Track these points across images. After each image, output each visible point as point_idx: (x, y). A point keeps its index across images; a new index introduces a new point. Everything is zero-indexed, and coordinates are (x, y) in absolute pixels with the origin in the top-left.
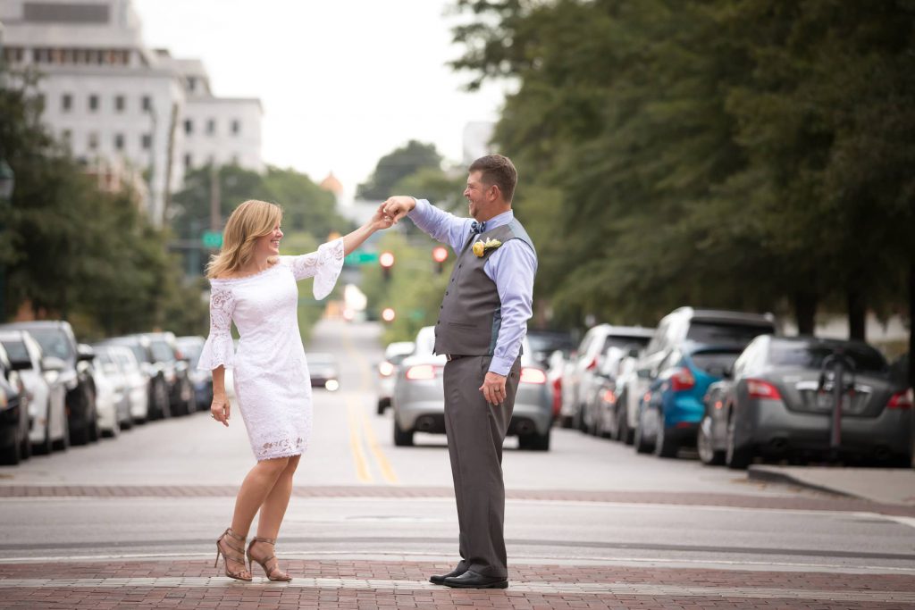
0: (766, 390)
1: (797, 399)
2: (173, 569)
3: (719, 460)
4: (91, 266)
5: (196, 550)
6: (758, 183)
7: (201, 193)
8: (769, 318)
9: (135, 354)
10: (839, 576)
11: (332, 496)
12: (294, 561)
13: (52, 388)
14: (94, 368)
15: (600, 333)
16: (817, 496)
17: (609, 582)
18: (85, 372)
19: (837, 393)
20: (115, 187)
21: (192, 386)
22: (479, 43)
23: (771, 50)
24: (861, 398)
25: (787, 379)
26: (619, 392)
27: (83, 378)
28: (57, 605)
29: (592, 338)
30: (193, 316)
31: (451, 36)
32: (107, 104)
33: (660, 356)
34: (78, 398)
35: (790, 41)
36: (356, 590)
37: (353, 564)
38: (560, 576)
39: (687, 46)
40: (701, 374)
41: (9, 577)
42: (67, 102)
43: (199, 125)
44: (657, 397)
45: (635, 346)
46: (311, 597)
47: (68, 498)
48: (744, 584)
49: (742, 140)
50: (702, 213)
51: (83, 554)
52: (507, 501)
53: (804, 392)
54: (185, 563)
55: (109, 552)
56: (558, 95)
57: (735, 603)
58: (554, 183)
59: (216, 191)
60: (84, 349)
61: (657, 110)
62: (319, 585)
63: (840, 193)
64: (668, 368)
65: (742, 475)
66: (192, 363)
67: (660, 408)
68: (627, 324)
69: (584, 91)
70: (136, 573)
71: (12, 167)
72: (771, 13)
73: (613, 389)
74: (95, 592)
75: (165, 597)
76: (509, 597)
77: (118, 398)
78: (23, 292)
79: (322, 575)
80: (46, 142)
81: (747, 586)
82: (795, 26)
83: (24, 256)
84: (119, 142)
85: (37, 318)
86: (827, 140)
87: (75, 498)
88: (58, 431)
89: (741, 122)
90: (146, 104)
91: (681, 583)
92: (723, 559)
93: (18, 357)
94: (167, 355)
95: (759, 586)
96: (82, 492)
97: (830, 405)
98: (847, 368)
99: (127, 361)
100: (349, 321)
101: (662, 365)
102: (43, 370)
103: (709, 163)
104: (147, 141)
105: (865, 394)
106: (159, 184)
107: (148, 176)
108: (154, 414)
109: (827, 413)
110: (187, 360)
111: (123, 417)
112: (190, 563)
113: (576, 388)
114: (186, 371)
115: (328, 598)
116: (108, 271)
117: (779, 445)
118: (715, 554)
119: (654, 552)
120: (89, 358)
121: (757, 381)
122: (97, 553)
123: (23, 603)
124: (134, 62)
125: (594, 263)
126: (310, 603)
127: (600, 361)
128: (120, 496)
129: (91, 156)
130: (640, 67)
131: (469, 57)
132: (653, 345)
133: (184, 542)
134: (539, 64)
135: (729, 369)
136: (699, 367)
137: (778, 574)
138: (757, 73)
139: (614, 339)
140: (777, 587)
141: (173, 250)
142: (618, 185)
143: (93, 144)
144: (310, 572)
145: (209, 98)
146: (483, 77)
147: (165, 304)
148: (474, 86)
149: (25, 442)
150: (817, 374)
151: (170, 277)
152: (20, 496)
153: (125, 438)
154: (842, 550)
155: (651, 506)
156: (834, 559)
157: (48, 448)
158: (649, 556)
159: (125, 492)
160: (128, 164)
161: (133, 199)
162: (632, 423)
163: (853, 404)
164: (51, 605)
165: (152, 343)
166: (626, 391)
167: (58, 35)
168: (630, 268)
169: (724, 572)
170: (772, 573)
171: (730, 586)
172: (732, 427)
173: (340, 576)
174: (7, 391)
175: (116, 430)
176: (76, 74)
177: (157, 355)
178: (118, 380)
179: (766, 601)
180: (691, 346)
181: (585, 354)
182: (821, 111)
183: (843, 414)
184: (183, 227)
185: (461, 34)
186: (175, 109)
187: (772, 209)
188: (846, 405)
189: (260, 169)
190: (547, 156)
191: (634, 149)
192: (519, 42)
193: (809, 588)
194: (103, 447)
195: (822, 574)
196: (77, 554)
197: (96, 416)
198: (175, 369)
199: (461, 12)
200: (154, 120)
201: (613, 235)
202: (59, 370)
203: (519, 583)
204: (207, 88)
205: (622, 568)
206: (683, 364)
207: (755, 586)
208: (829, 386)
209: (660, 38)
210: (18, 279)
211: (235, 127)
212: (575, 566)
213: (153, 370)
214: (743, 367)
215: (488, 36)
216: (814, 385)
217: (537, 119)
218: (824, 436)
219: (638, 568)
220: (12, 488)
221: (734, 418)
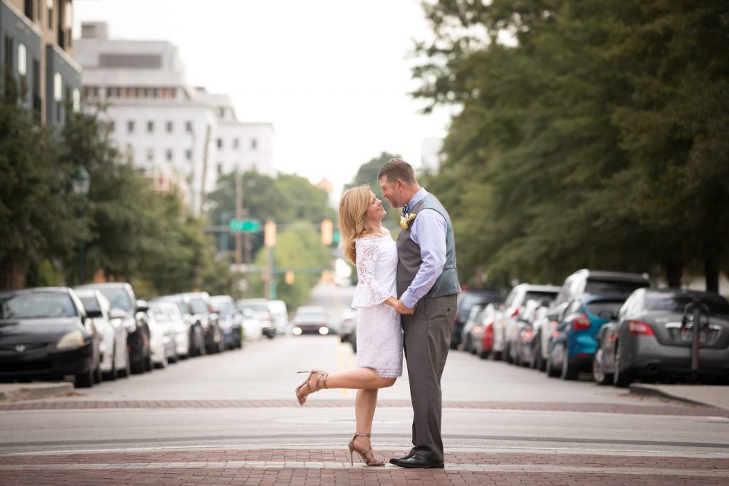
0: (642, 328)
1: (666, 335)
2: (200, 456)
3: (608, 381)
4: (146, 243)
5: (218, 443)
6: (637, 177)
7: (229, 192)
8: (645, 276)
9: (179, 307)
10: (694, 459)
11: (320, 406)
12: (290, 450)
13: (117, 332)
14: (148, 317)
15: (521, 290)
16: (681, 406)
17: (523, 464)
18: (142, 320)
19: (695, 330)
20: (165, 188)
21: (221, 331)
22: (431, 79)
23: (646, 79)
24: (714, 333)
25: (658, 320)
26: (535, 333)
27: (140, 324)
28: (113, 481)
29: (516, 294)
30: (223, 281)
31: (411, 74)
32: (160, 127)
33: (565, 305)
34: (136, 339)
35: (660, 72)
36: (334, 470)
37: (333, 452)
38: (486, 460)
39: (584, 78)
40: (595, 317)
41: (79, 462)
42: (131, 126)
43: (228, 142)
44: (563, 335)
45: (546, 299)
46: (300, 474)
47: (126, 409)
48: (623, 465)
49: (624, 146)
50: (596, 200)
51: (135, 447)
52: (443, 410)
53: (671, 329)
54: (209, 452)
55: (154, 445)
56: (490, 115)
57: (615, 478)
58: (487, 180)
59: (240, 190)
60: (141, 303)
61: (563, 126)
62: (307, 466)
63: (697, 183)
64: (570, 314)
65: (626, 391)
66: (222, 315)
67: (565, 343)
68: (542, 283)
69: (509, 112)
70: (173, 459)
71: (88, 171)
72: (645, 52)
73: (531, 330)
74: (142, 472)
75: (193, 475)
76: (447, 474)
77: (167, 340)
78: (97, 263)
79: (310, 459)
80: (113, 153)
81: (625, 466)
82: (664, 63)
83: (97, 235)
84: (169, 156)
85: (107, 280)
86: (687, 144)
87: (131, 409)
88: (122, 363)
89: (624, 132)
90: (189, 127)
91: (576, 464)
92: (607, 448)
93: (92, 308)
94: (204, 308)
95: (634, 466)
96: (137, 405)
97: (691, 339)
98: (703, 312)
99: (174, 313)
100: (338, 285)
101: (566, 312)
102: (111, 318)
103: (601, 164)
104: (189, 154)
105: (717, 331)
106: (197, 185)
107: (189, 180)
108: (194, 352)
109: (689, 345)
110: (218, 313)
111: (170, 354)
112: (213, 452)
113: (504, 330)
114: (217, 321)
115: (313, 475)
116: (160, 247)
117: (653, 369)
118: (603, 445)
119: (557, 443)
120: (144, 310)
121: (636, 322)
122: (146, 446)
123: (87, 480)
124: (180, 95)
125: (517, 241)
126: (300, 478)
127: (521, 310)
128: (165, 407)
129: (148, 165)
130: (550, 93)
131: (424, 89)
132: (560, 298)
133: (209, 438)
134: (476, 93)
135: (615, 314)
136: (593, 312)
137: (649, 459)
138: (635, 96)
139: (531, 294)
140: (647, 467)
141: (207, 233)
142: (534, 182)
143: (150, 157)
144: (301, 457)
145: (235, 123)
146: (434, 104)
147: (202, 273)
148: (428, 110)
149: (97, 371)
150: (680, 317)
151: (206, 252)
152: (92, 408)
153: (171, 369)
154: (697, 442)
155: (556, 412)
156: (691, 448)
157: (114, 375)
158: (553, 446)
159: (169, 405)
160: (175, 171)
161: (178, 195)
162: (545, 355)
163: (708, 339)
164: (109, 481)
165: (192, 300)
166: (540, 331)
167: (124, 78)
168: (543, 242)
169: (608, 457)
170: (644, 457)
171: (612, 467)
172: (618, 357)
173: (323, 460)
174: (83, 333)
175: (165, 363)
176: (137, 105)
177: (196, 309)
178: (167, 327)
179: (639, 477)
180: (587, 298)
181: (510, 305)
182: (682, 122)
183: (701, 346)
184: (216, 217)
185: (418, 72)
186: (209, 129)
187: (647, 197)
188: (703, 340)
189: (273, 174)
190: (481, 161)
191: (546, 155)
192: (461, 77)
193: (671, 468)
194: (155, 375)
195: (681, 458)
196: (130, 447)
197: (150, 353)
198: (209, 319)
199: (418, 56)
200: (194, 138)
201: (530, 218)
202: (122, 318)
203: (456, 465)
204: (234, 115)
205: (532, 454)
206: (581, 310)
207: (630, 466)
208: (689, 325)
209: (563, 73)
210: (94, 254)
211: (254, 144)
212: (497, 453)
213: (193, 320)
214: (626, 312)
215: (439, 73)
216: (679, 325)
217: (474, 133)
218: (686, 362)
219: (544, 454)
220: (86, 403)
221: (619, 349)
